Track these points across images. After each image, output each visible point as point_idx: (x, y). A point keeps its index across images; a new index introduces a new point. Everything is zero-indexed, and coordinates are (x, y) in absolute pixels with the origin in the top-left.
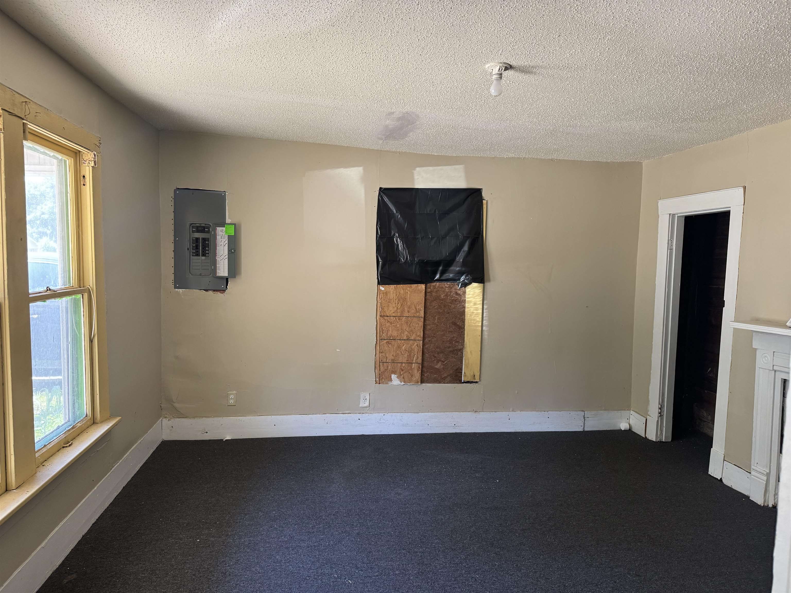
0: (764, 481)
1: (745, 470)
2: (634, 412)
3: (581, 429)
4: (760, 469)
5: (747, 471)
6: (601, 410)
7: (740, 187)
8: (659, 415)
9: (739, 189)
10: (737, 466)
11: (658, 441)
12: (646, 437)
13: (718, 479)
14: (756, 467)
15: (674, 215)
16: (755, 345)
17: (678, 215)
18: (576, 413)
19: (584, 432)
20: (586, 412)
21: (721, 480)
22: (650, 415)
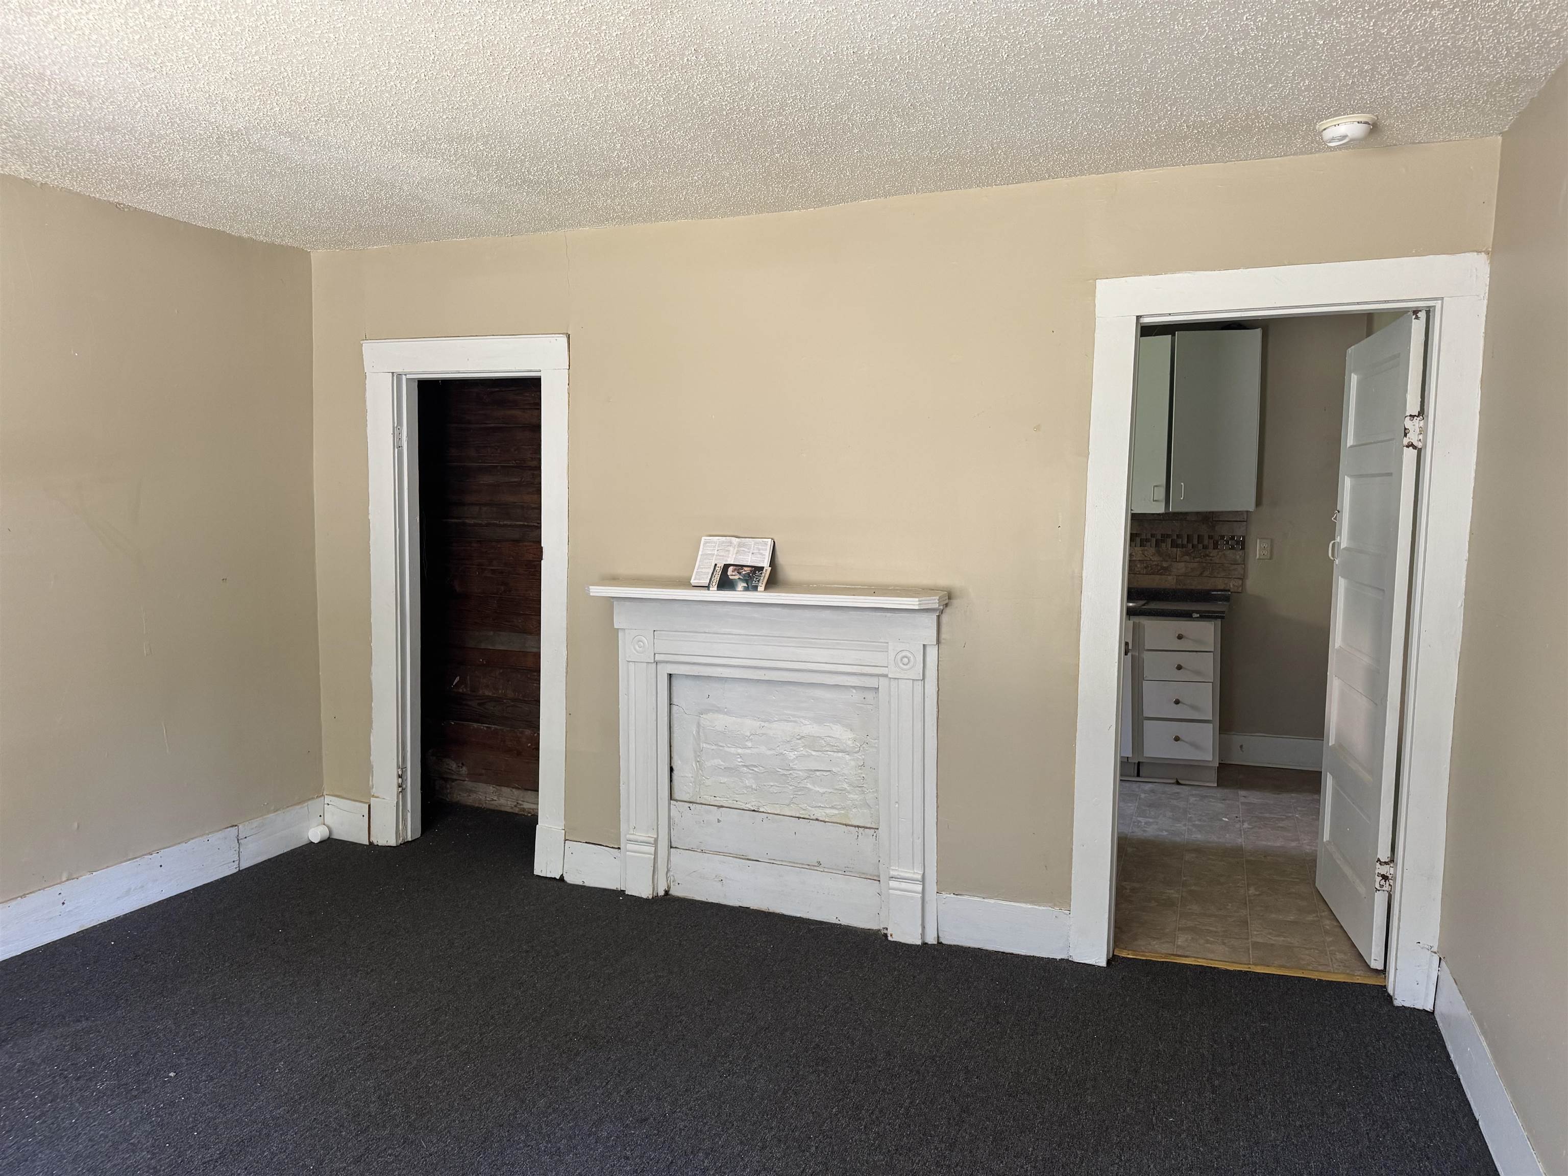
0: (651, 854)
1: (608, 847)
2: (334, 798)
3: (233, 870)
4: (641, 836)
5: (612, 848)
6: (269, 812)
7: (561, 335)
8: (400, 789)
9: (557, 338)
10: (592, 844)
11: (401, 844)
12: (371, 843)
13: (555, 878)
14: (633, 834)
15: (399, 375)
16: (619, 621)
17: (408, 376)
18: (220, 835)
19: (240, 872)
20: (240, 826)
21: (562, 878)
22: (375, 795)
